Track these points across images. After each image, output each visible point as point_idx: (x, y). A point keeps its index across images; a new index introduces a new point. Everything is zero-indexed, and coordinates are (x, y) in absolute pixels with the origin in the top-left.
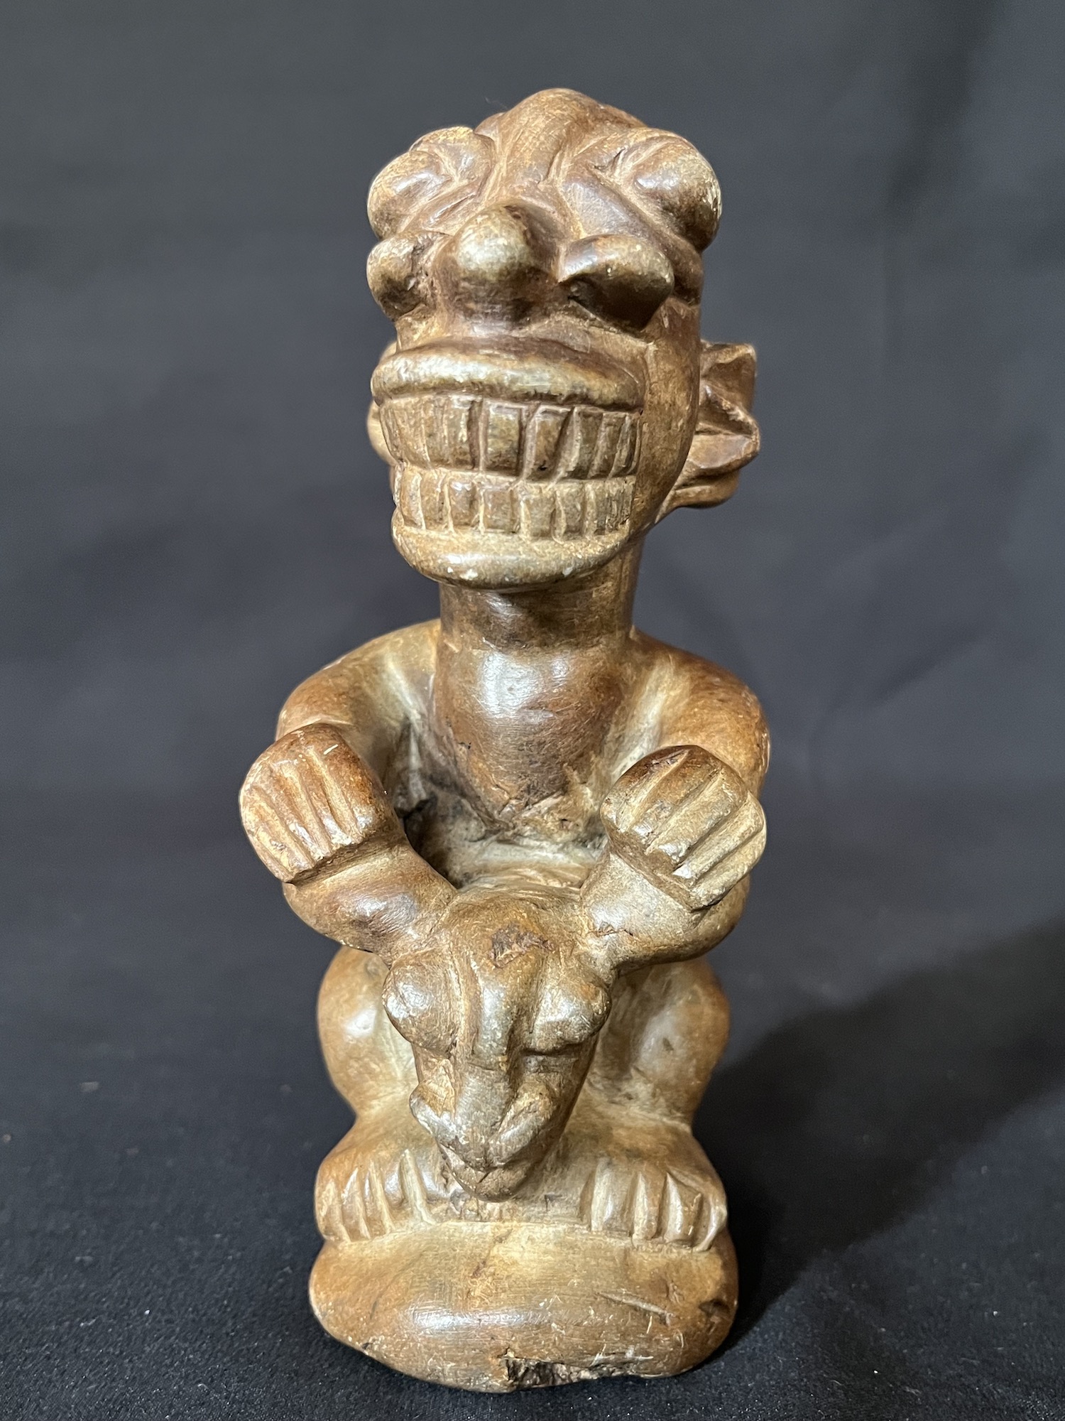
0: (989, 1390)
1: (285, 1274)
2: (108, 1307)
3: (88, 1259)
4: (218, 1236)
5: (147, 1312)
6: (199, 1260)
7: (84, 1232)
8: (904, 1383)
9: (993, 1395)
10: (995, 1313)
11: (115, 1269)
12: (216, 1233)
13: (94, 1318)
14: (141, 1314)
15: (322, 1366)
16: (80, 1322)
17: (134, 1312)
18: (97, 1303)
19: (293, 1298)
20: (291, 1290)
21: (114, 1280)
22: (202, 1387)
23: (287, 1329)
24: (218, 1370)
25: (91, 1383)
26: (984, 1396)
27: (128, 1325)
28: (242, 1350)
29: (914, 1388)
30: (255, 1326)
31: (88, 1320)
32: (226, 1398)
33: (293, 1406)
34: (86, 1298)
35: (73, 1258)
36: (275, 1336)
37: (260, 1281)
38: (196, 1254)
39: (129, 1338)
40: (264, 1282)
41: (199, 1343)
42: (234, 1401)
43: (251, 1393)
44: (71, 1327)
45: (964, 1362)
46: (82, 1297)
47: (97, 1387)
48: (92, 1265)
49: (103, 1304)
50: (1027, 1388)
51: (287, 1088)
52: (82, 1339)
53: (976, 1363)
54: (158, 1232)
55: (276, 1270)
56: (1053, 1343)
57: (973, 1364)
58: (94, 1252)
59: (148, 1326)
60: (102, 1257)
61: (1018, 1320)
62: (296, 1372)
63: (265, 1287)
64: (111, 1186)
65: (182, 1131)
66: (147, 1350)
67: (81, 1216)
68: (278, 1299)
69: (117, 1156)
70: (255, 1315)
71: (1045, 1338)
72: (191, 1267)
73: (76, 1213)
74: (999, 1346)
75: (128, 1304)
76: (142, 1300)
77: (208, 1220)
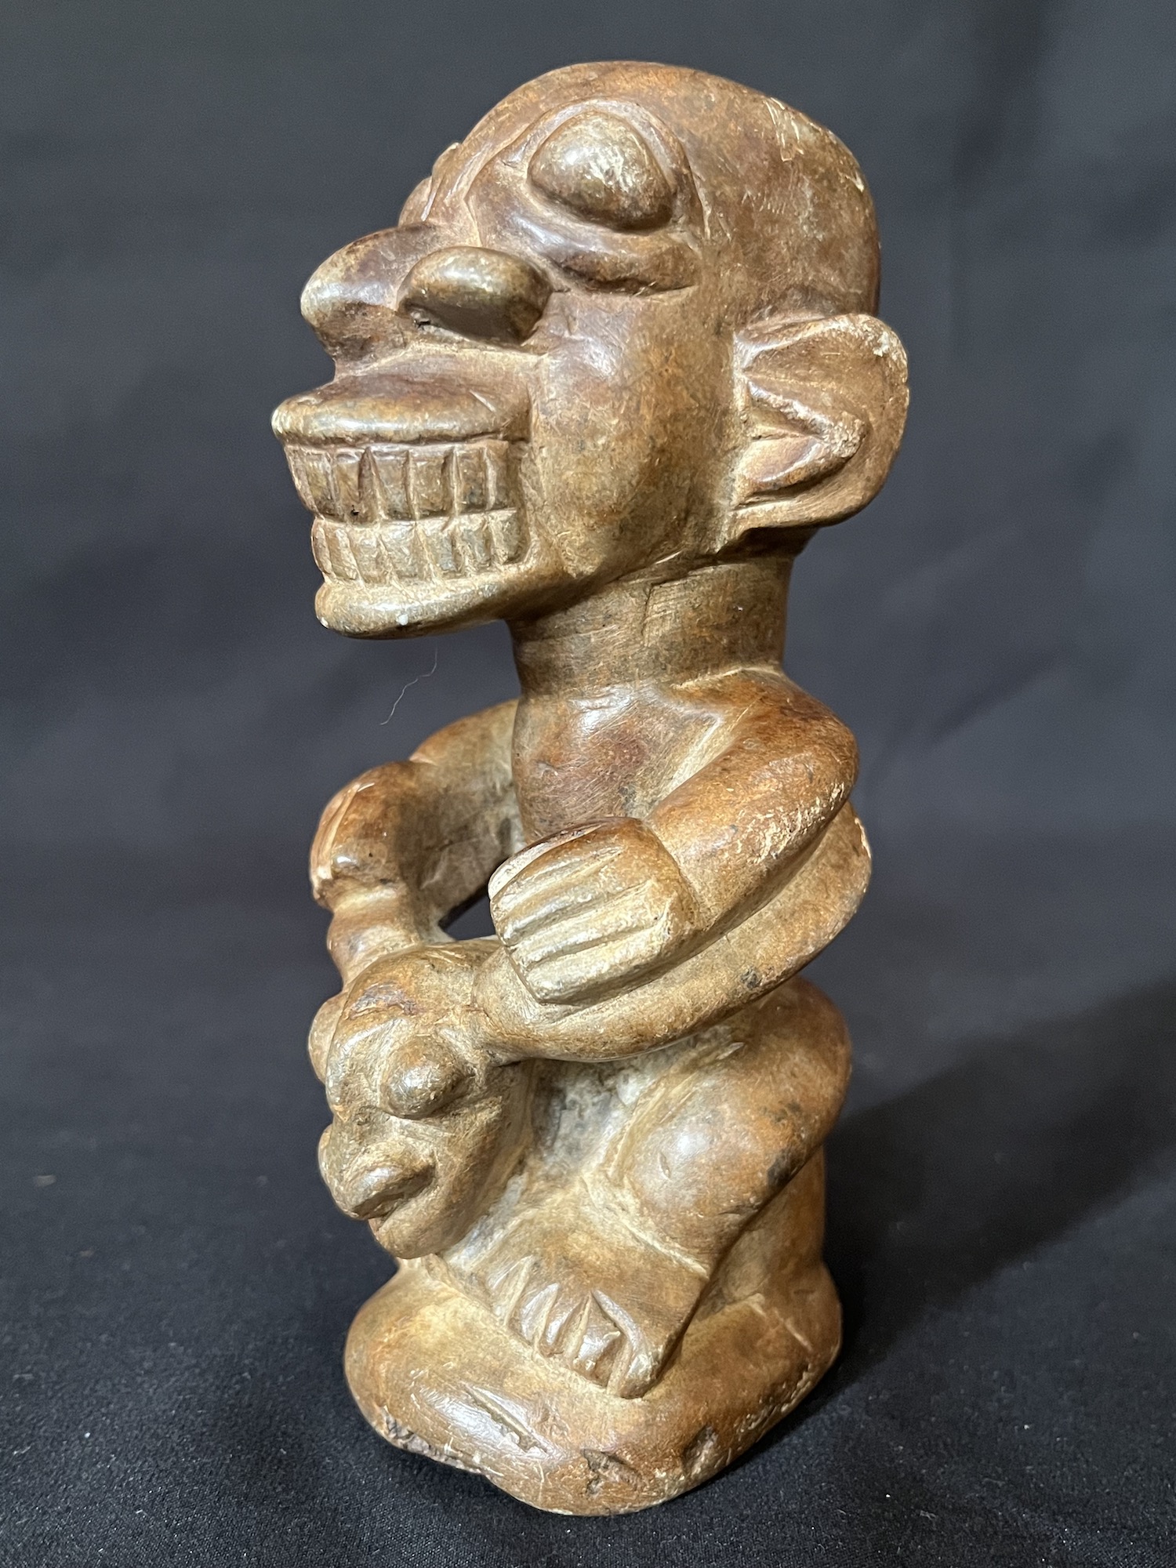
0: (1011, 1514)
1: (244, 1380)
2: (45, 1431)
3: (28, 1377)
4: (173, 1344)
5: (88, 1435)
6: (150, 1372)
7: (27, 1346)
8: (917, 1507)
9: (1016, 1521)
10: (1026, 1427)
11: (57, 1387)
12: (171, 1342)
13: (28, 1444)
14: (81, 1438)
15: (275, 1489)
16: (13, 1450)
17: (74, 1436)
18: (34, 1428)
19: (250, 1405)
20: (247, 1398)
21: (54, 1400)
22: (141, 1515)
23: (239, 1442)
24: (159, 1494)
25: (20, 1518)
26: (1007, 1522)
27: (66, 1450)
28: (187, 1468)
29: (929, 1512)
30: (204, 1438)
31: (22, 1448)
32: (167, 1525)
33: (240, 1536)
34: (21, 1423)
35: (11, 1376)
36: (225, 1451)
37: (214, 1388)
38: (147, 1364)
39: (67, 1464)
40: (218, 1388)
41: (140, 1462)
42: (175, 1530)
43: (195, 1520)
45: (989, 1483)
46: (18, 1420)
47: (26, 1522)
48: (31, 1384)
49: (40, 1428)
50: (1054, 1514)
51: (263, 1180)
52: (14, 1469)
53: (1000, 1484)
54: (107, 1345)
55: (232, 1376)
56: (1087, 1461)
57: (997, 1485)
58: (35, 1369)
59: (88, 1450)
60: (43, 1375)
61: (1051, 1434)
62: (246, 1496)
63: (219, 1393)
64: (61, 1293)
65: (143, 1230)
66: (84, 1475)
67: (24, 1328)
68: (232, 1406)
69: (69, 1259)
70: (205, 1425)
71: (1079, 1456)
72: (139, 1379)
73: (19, 1325)
74: (1028, 1464)
75: (68, 1427)
76: (83, 1421)
77: (163, 1329)
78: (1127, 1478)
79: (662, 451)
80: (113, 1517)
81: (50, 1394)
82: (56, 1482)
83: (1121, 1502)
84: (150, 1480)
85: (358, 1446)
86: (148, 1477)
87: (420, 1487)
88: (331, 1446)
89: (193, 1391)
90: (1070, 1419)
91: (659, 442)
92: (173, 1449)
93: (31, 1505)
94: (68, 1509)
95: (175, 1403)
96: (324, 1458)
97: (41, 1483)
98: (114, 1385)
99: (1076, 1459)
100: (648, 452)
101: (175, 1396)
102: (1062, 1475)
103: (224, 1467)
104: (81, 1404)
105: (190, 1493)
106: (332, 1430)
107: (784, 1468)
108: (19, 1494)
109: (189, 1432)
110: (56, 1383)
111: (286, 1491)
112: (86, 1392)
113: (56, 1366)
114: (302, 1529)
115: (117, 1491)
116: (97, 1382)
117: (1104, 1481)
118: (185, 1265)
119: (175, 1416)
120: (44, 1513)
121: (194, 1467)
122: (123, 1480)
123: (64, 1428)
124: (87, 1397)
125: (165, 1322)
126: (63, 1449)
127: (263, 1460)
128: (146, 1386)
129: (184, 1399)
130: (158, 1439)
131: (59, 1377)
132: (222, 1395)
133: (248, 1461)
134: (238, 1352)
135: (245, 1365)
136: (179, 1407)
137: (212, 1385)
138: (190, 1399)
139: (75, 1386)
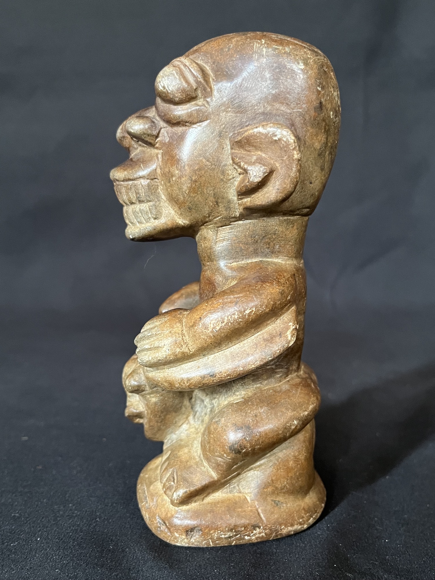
1: (97, 521)
2: (23, 537)
3: (17, 515)
5: (39, 539)
6: (62, 516)
7: (16, 503)
8: (346, 571)
10: (387, 541)
11: (28, 519)
12: (70, 504)
13: (17, 542)
14: (36, 540)
15: (107, 561)
16: (11, 543)
17: (34, 539)
18: (19, 535)
19: (99, 531)
20: (98, 528)
21: (27, 524)
22: (58, 572)
23: (95, 545)
24: (64, 564)
25: (13, 570)
27: (31, 544)
28: (75, 554)
29: (350, 574)
31: (15, 543)
32: (67, 576)
34: (14, 533)
35: (11, 515)
36: (89, 548)
37: (86, 525)
38: (61, 513)
39: (31, 550)
40: (87, 525)
41: (58, 552)
43: (78, 574)
44: (7, 545)
45: (372, 563)
46: (13, 532)
47: (15, 572)
48: (19, 518)
49: (21, 535)
50: (397, 575)
51: (105, 439)
52: (11, 551)
53: (377, 563)
54: (46, 503)
55: (93, 520)
56: (409, 555)
57: (376, 564)
58: (20, 511)
59: (38, 545)
60: (23, 514)
61: (396, 544)
62: (96, 564)
63: (88, 527)
64: (29, 482)
65: (60, 458)
66: (37, 555)
67: (16, 496)
68: (92, 532)
69: (33, 469)
70: (82, 539)
71: (406, 552)
72: (58, 519)
73: (14, 495)
74: (387, 556)
75: (31, 535)
76: (37, 533)
77: (67, 498)
78: (424, 561)
79: (196, 181)
80: (47, 572)
81: (25, 522)
82: (27, 557)
83: (422, 570)
84: (61, 558)
85: (139, 545)
86: (61, 557)
87: (161, 559)
88: (129, 544)
89: (78, 525)
90: (404, 538)
91: (194, 178)
92: (70, 547)
93: (17, 565)
94: (31, 568)
95: (71, 530)
96: (126, 549)
97: (21, 557)
98: (49, 520)
99: (405, 554)
100: (189, 182)
101: (72, 527)
102: (400, 560)
103: (89, 554)
104: (37, 526)
105: (76, 563)
106: (130, 538)
107: (297, 556)
108: (13, 561)
109: (76, 541)
110: (27, 518)
111: (111, 561)
112: (39, 522)
113: (28, 511)
114: (117, 576)
115: (49, 562)
116: (43, 518)
117: (416, 562)
118: (75, 472)
119: (71, 535)
120: (22, 569)
121: (78, 554)
122: (51, 558)
123: (30, 536)
124: (39, 524)
125: (67, 495)
126: (29, 544)
127: (103, 550)
128: (61, 522)
129: (75, 529)
130: (65, 543)
131: (28, 515)
132: (89, 527)
133: (98, 551)
134: (94, 510)
135: (97, 515)
136: (73, 532)
137: (85, 524)
138: (77, 529)
139: (34, 519)
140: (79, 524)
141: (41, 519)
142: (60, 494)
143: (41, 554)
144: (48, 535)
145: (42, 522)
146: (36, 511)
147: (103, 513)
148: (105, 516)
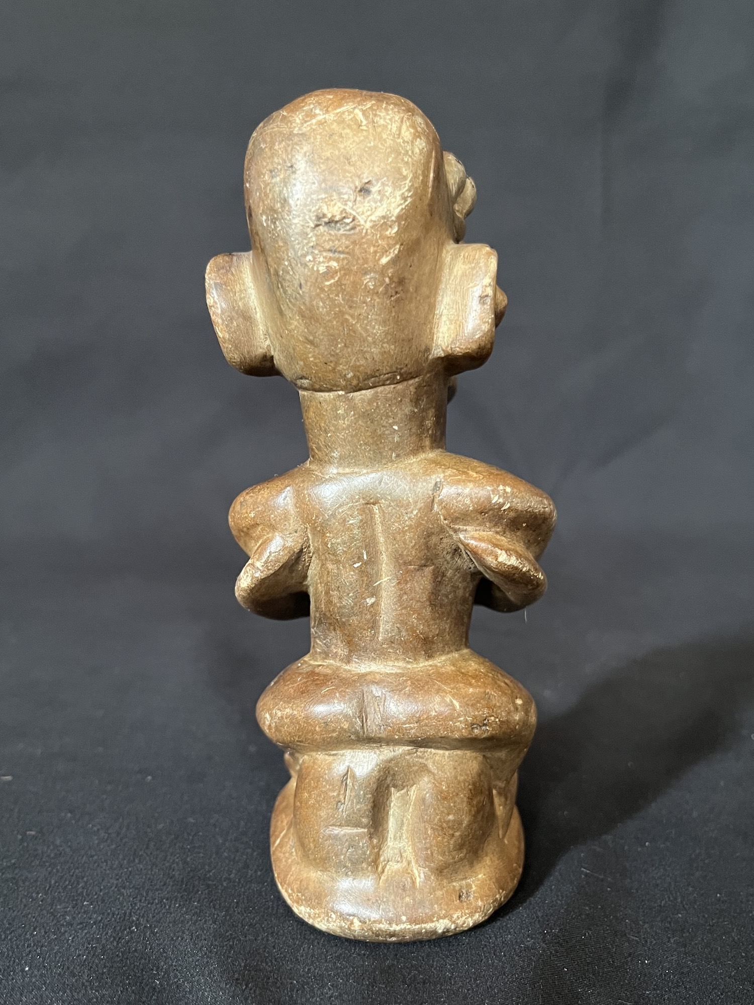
1: (133, 931)
5: (27, 969)
6: (70, 924)
12: (85, 901)
14: (23, 970)
17: (18, 968)
19: (136, 951)
20: (134, 946)
23: (128, 978)
27: (13, 979)
30: (105, 976)
36: (118, 985)
37: (112, 939)
38: (68, 918)
39: (13, 989)
40: (115, 939)
51: (149, 778)
54: (42, 901)
55: (125, 929)
59: (27, 980)
63: (115, 944)
64: (13, 861)
65: (69, 815)
68: (123, 953)
69: (20, 837)
70: (105, 967)
72: (63, 930)
74: (647, 990)
75: (14, 961)
76: (24, 958)
77: (80, 890)
89: (98, 941)
95: (86, 950)
96: (183, 982)
98: (46, 933)
101: (86, 945)
104: (23, 945)
109: (95, 972)
110: (8, 929)
112: (28, 936)
116: (35, 929)
119: (85, 960)
123: (12, 963)
124: (28, 940)
125: (81, 885)
126: (10, 978)
127: (143, 989)
128: (67, 935)
129: (92, 948)
130: (74, 977)
131: (9, 924)
132: (118, 944)
133: (133, 992)
134: (128, 911)
135: (133, 921)
136: (89, 953)
137: (110, 937)
138: (96, 947)
139: (20, 931)
140: (100, 938)
141: (30, 932)
142: (67, 883)
143: (31, 996)
144: (43, 962)
145: (34, 936)
146: (24, 916)
147: (143, 917)
148: (147, 921)
